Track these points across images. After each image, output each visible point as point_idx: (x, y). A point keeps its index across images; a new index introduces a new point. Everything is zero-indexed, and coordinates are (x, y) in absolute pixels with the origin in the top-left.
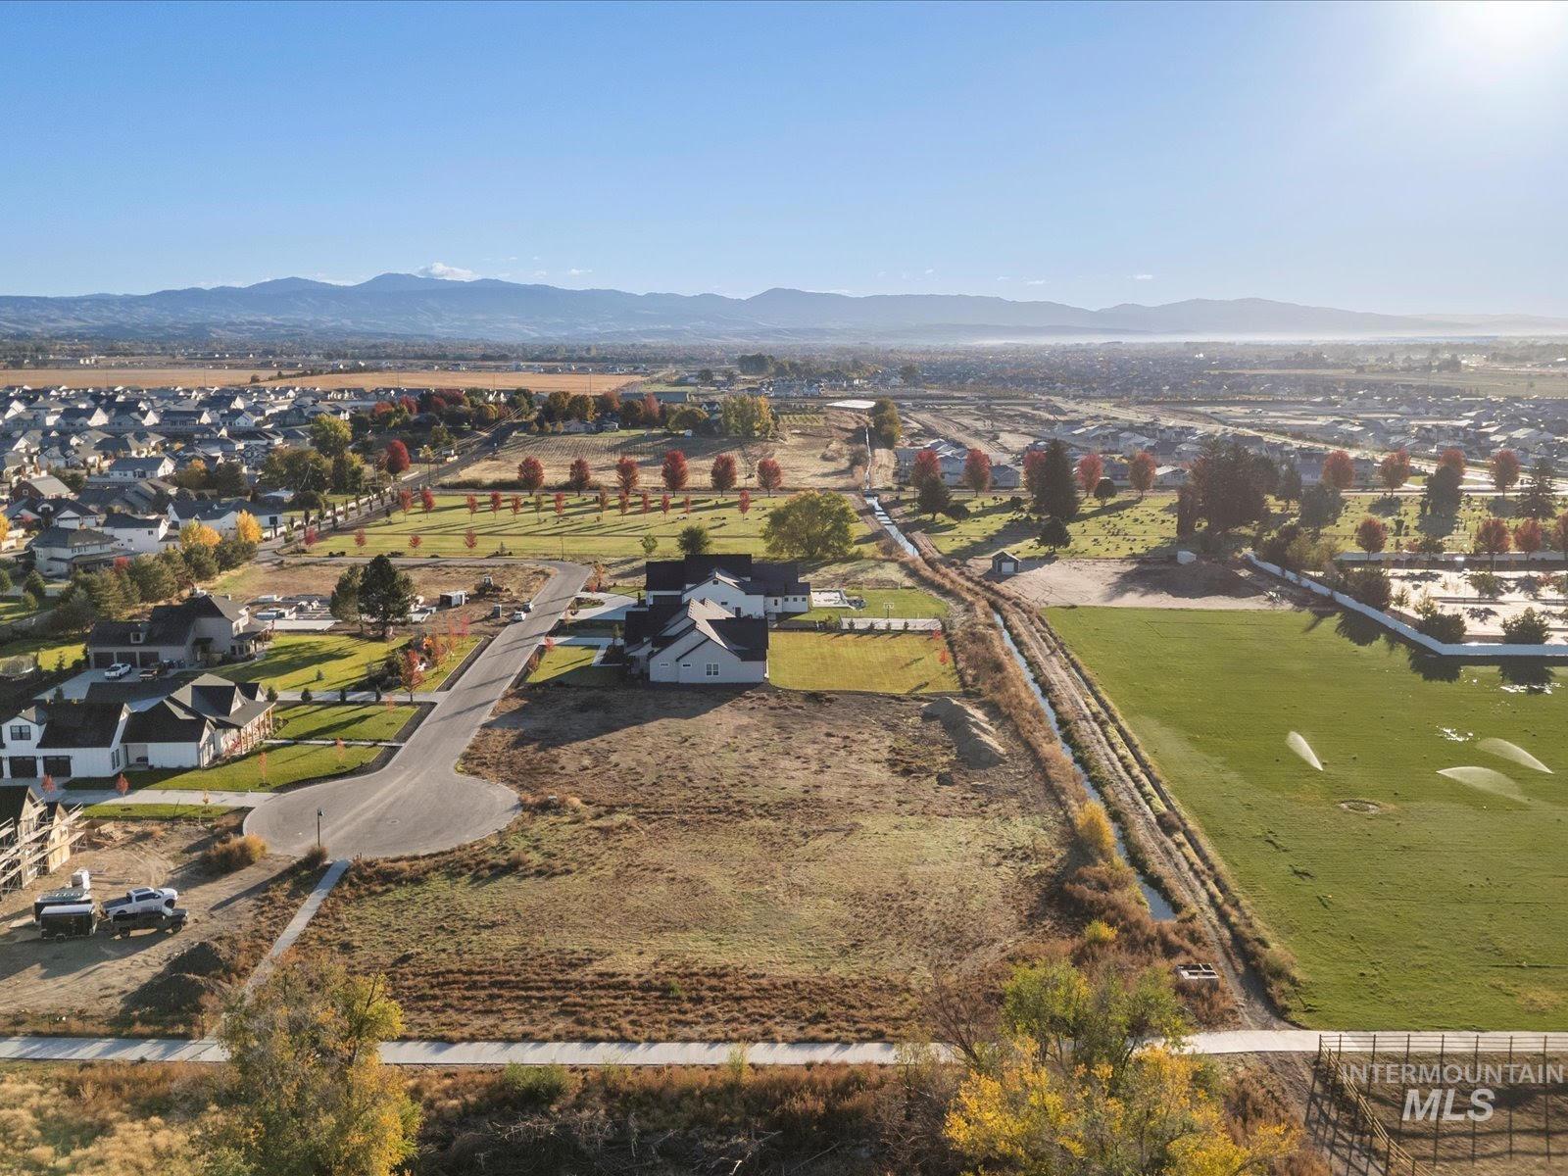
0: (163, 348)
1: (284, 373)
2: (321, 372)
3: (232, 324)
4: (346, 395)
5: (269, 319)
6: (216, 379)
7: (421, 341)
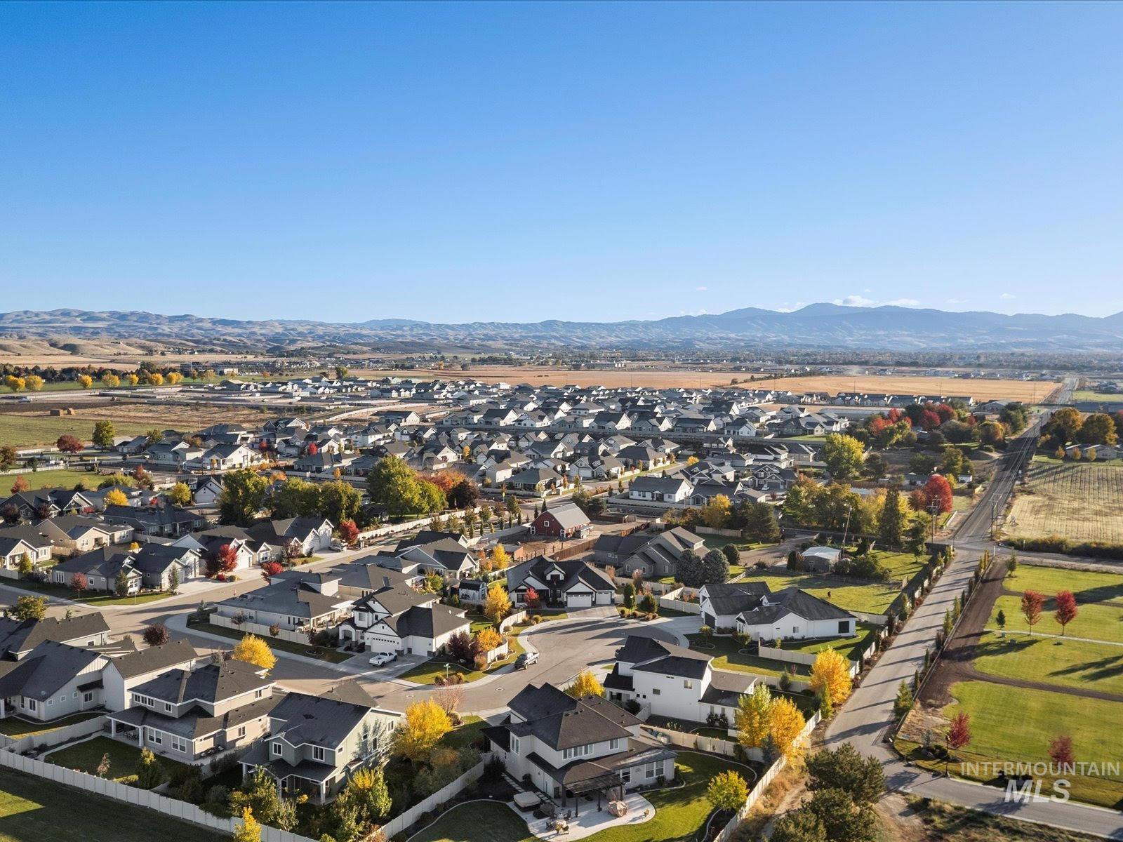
0: (666, 356)
1: (756, 376)
2: (782, 376)
3: (709, 339)
4: (815, 399)
5: (733, 335)
6: (710, 381)
7: (839, 350)
